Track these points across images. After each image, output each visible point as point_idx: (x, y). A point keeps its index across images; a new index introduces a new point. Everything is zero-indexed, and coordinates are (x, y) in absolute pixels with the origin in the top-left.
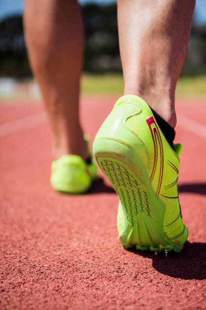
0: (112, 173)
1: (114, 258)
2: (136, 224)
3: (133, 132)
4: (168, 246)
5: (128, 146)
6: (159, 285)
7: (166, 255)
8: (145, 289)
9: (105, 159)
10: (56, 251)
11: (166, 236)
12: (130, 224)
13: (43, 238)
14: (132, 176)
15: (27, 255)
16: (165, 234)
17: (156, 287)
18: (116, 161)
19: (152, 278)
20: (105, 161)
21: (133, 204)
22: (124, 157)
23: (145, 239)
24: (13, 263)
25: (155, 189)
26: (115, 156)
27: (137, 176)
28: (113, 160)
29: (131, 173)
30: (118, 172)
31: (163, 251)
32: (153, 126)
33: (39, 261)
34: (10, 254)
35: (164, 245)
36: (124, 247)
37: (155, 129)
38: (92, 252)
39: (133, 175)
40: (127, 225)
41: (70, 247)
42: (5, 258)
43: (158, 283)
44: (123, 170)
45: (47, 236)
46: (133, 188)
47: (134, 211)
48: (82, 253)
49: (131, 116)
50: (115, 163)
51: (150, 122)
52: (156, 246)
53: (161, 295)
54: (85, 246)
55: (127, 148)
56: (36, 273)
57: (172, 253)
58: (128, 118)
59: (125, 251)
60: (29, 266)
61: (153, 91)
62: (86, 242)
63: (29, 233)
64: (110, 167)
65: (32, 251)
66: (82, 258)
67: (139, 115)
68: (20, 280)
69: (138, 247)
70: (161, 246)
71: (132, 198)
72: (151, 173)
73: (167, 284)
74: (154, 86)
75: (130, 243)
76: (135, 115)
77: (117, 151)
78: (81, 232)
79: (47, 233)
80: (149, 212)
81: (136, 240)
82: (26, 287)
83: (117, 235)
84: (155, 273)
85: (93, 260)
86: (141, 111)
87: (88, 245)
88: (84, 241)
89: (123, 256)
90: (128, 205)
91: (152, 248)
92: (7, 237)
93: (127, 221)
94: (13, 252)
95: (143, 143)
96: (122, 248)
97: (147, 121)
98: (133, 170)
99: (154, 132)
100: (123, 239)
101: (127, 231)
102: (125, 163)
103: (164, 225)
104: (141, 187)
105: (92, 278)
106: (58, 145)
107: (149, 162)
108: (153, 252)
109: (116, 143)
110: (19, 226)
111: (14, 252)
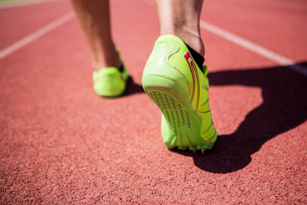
0: (160, 100)
1: (163, 160)
2: (178, 134)
3: (176, 68)
4: (204, 147)
5: (173, 80)
6: (205, 183)
7: (203, 153)
8: (196, 190)
9: (154, 91)
10: (117, 159)
11: (203, 140)
12: (174, 134)
13: (103, 147)
14: (176, 102)
15: (96, 166)
16: (202, 139)
17: (203, 186)
18: (164, 92)
19: (198, 177)
20: (154, 92)
21: (176, 120)
22: (170, 89)
23: (186, 142)
24: (87, 176)
25: (194, 108)
26: (163, 89)
27: (180, 102)
28: (160, 92)
29: (175, 99)
30: (164, 100)
31: (200, 151)
32: (190, 60)
33: (107, 171)
34: (82, 168)
35: (200, 146)
36: (169, 149)
37: (191, 62)
38: (145, 157)
39: (177, 100)
40: (171, 135)
41: (127, 153)
42: (79, 172)
43: (204, 182)
44: (169, 98)
45: (105, 144)
46: (177, 109)
47: (177, 124)
48: (138, 159)
49: (172, 55)
50: (163, 94)
51: (187, 57)
52: (194, 146)
53: (210, 193)
54: (138, 150)
55: (172, 82)
56: (108, 184)
57: (207, 151)
58: (170, 56)
59: (171, 152)
60: (100, 177)
61: (185, 28)
62: (138, 146)
63: (91, 143)
64: (158, 96)
65: (98, 162)
66: (139, 164)
67: (178, 53)
68: (98, 194)
69: (180, 148)
70: (199, 147)
71: (175, 116)
72: (191, 97)
73: (211, 182)
74: (185, 24)
75: (174, 146)
76: (175, 53)
77: (164, 85)
78: (131, 136)
79: (104, 140)
80: (189, 125)
81: (179, 144)
82: (105, 201)
83: (163, 141)
84: (199, 172)
85: (149, 165)
86: (179, 49)
87: (140, 150)
88: (136, 146)
89: (170, 158)
90: (172, 121)
91: (191, 148)
92: (74, 149)
93: (171, 132)
94: (83, 164)
95: (184, 76)
96: (167, 149)
97: (185, 56)
98: (177, 98)
99: (191, 65)
100: (167, 144)
101: (171, 138)
102: (171, 93)
103: (201, 133)
104: (184, 109)
105: (153, 185)
106: (97, 60)
107: (189, 90)
108: (192, 151)
109: (163, 78)
110: (81, 136)
111: (85, 165)
